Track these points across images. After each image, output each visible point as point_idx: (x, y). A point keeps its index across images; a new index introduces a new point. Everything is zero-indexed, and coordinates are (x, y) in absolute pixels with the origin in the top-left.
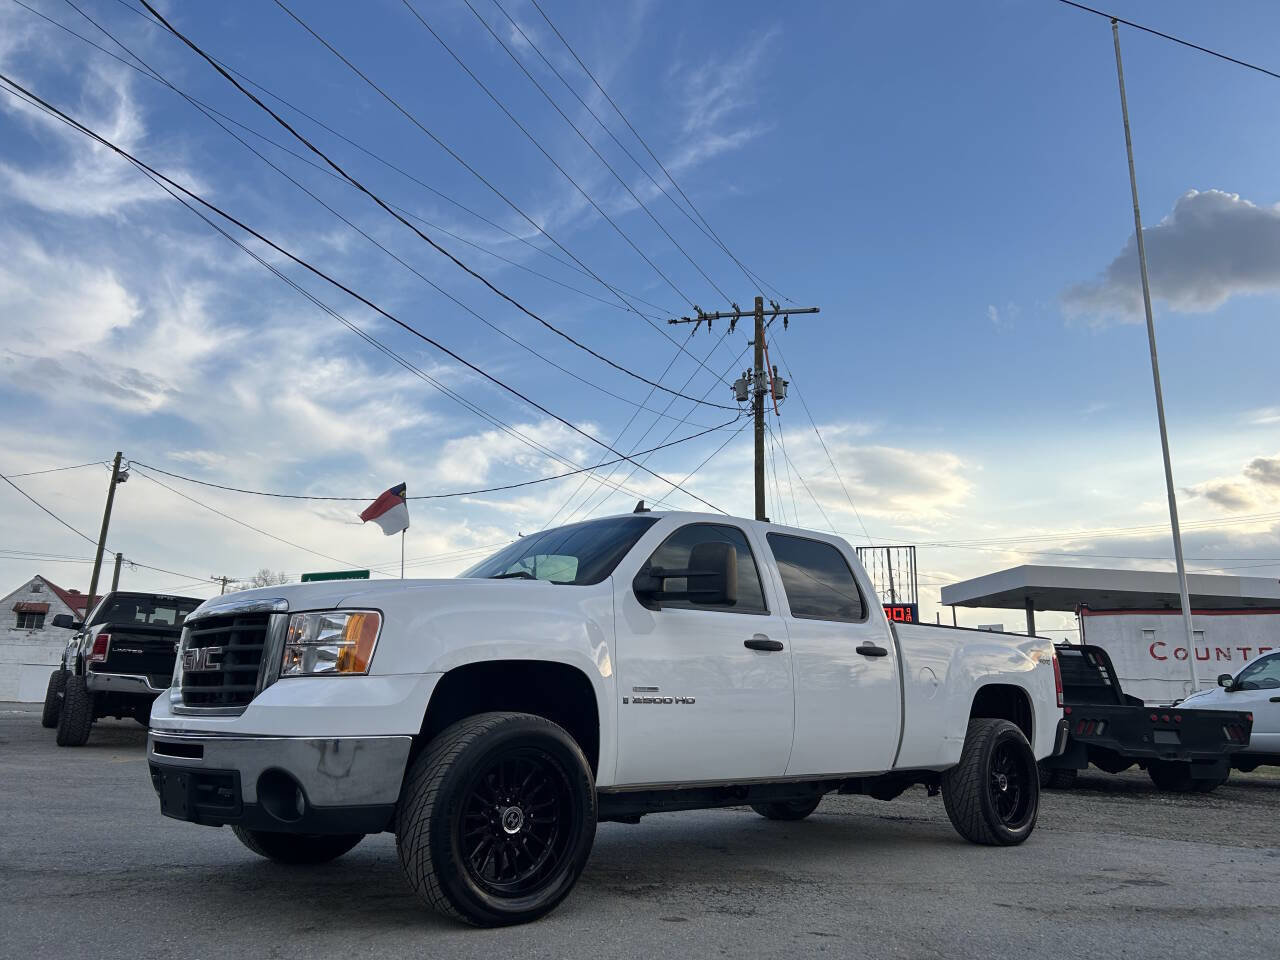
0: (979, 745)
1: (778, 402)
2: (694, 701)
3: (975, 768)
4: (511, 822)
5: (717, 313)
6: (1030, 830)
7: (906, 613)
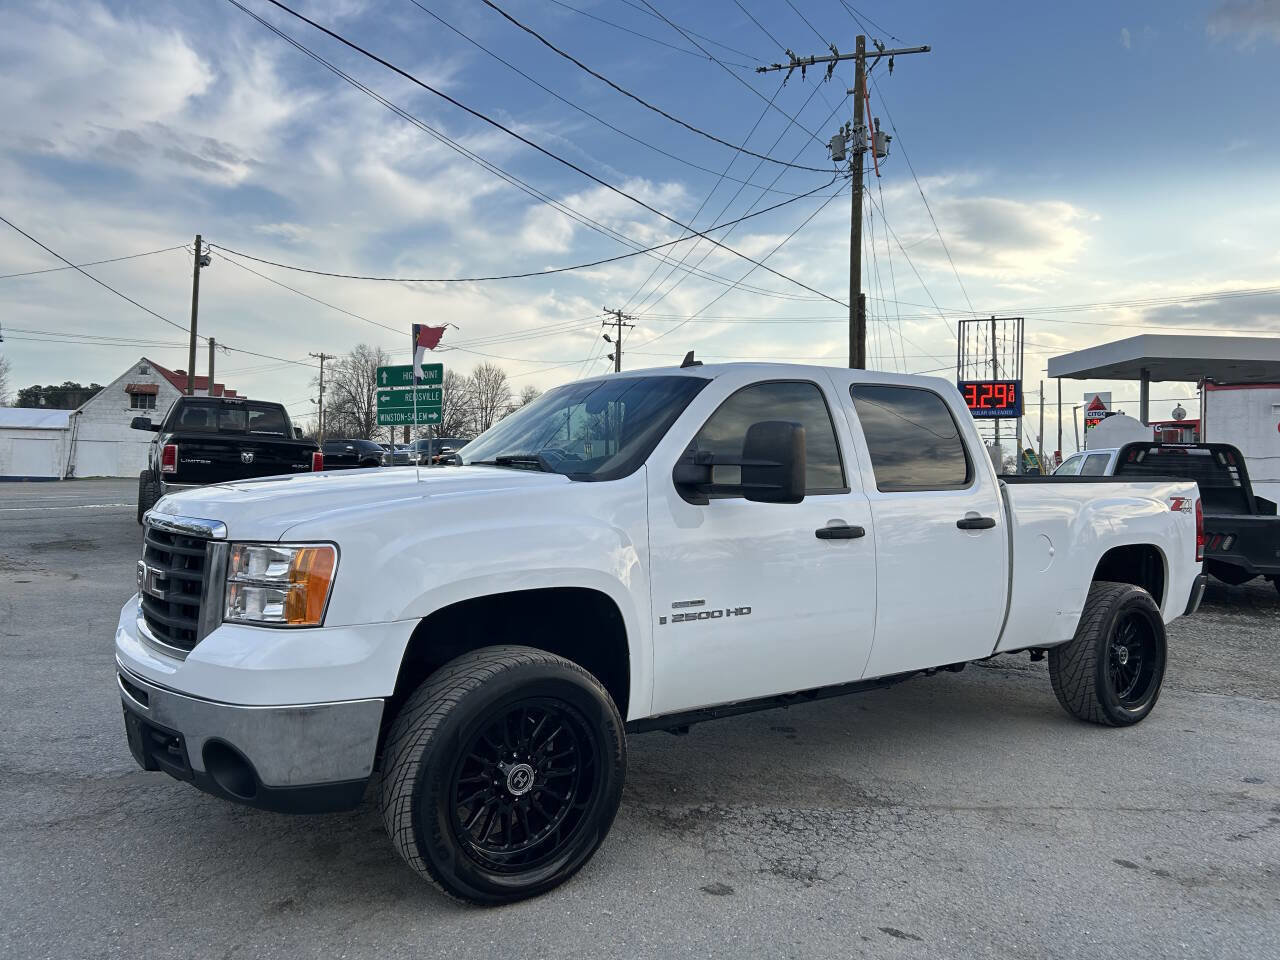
0: (1099, 618)
1: (879, 160)
2: (749, 609)
3: (1092, 645)
4: (519, 782)
5: (812, 58)
6: (1152, 706)
7: (1009, 390)
